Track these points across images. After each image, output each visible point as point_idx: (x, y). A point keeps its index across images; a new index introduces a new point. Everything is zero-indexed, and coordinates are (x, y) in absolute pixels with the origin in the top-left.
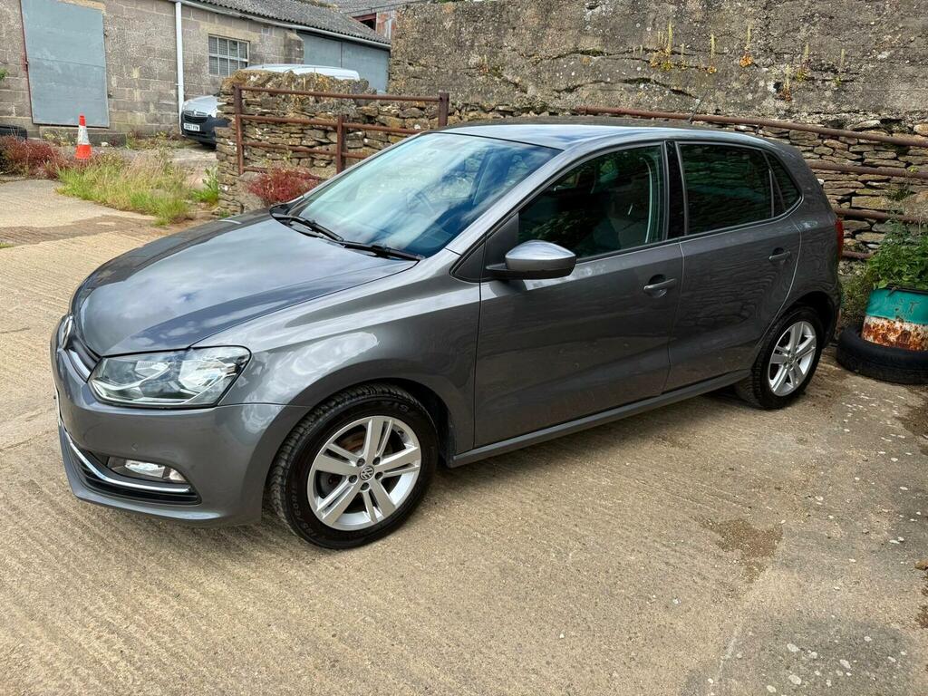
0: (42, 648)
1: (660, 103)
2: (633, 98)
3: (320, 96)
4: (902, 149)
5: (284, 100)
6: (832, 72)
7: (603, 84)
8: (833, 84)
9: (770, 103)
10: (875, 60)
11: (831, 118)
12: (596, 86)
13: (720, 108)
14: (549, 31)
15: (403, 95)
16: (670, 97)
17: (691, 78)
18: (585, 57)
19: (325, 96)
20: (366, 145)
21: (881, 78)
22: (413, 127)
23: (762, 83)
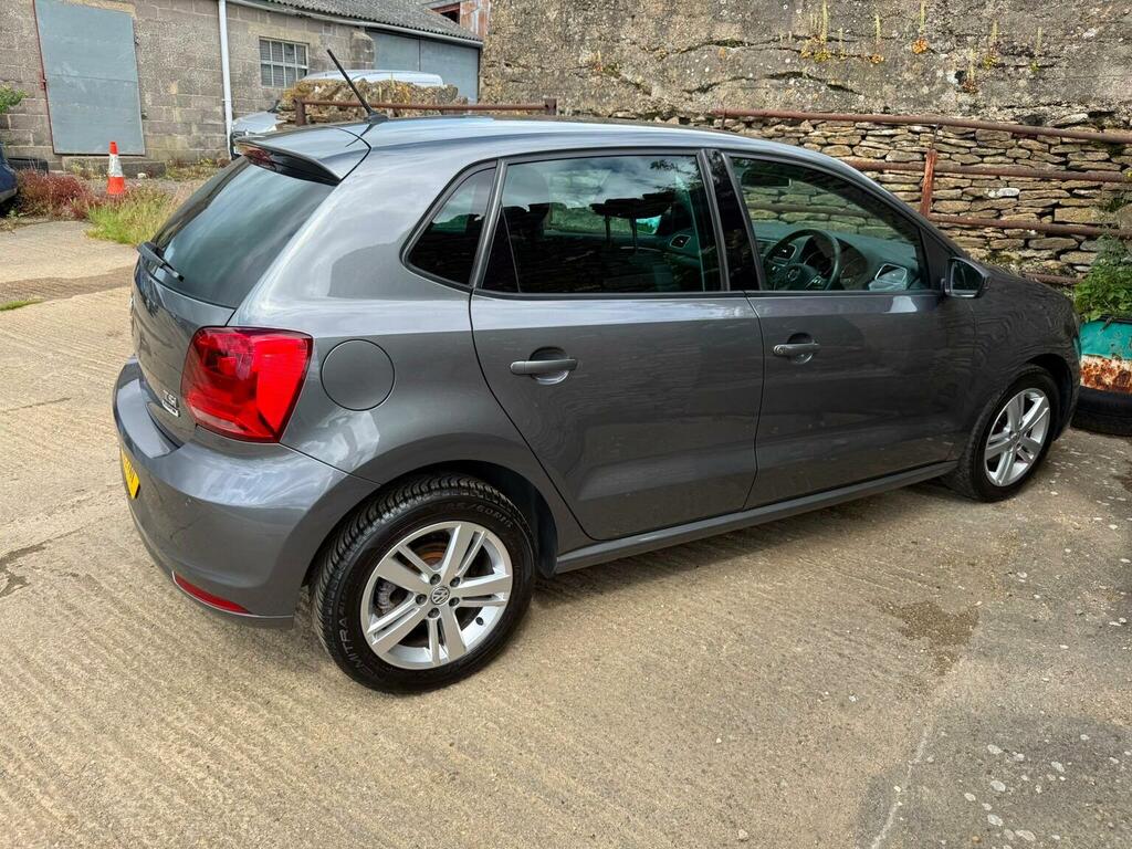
0: (117, 764)
1: (814, 102)
2: (782, 96)
3: (399, 108)
4: (1116, 148)
5: (356, 114)
6: (1026, 55)
7: (744, 81)
8: (1029, 71)
9: (951, 97)
10: (1079, 39)
11: (1027, 113)
12: (735, 84)
13: (889, 105)
14: (675, 18)
15: (500, 103)
16: (827, 94)
17: (852, 70)
18: (721, 48)
19: (406, 108)
21: (1088, 62)
23: (940, 73)
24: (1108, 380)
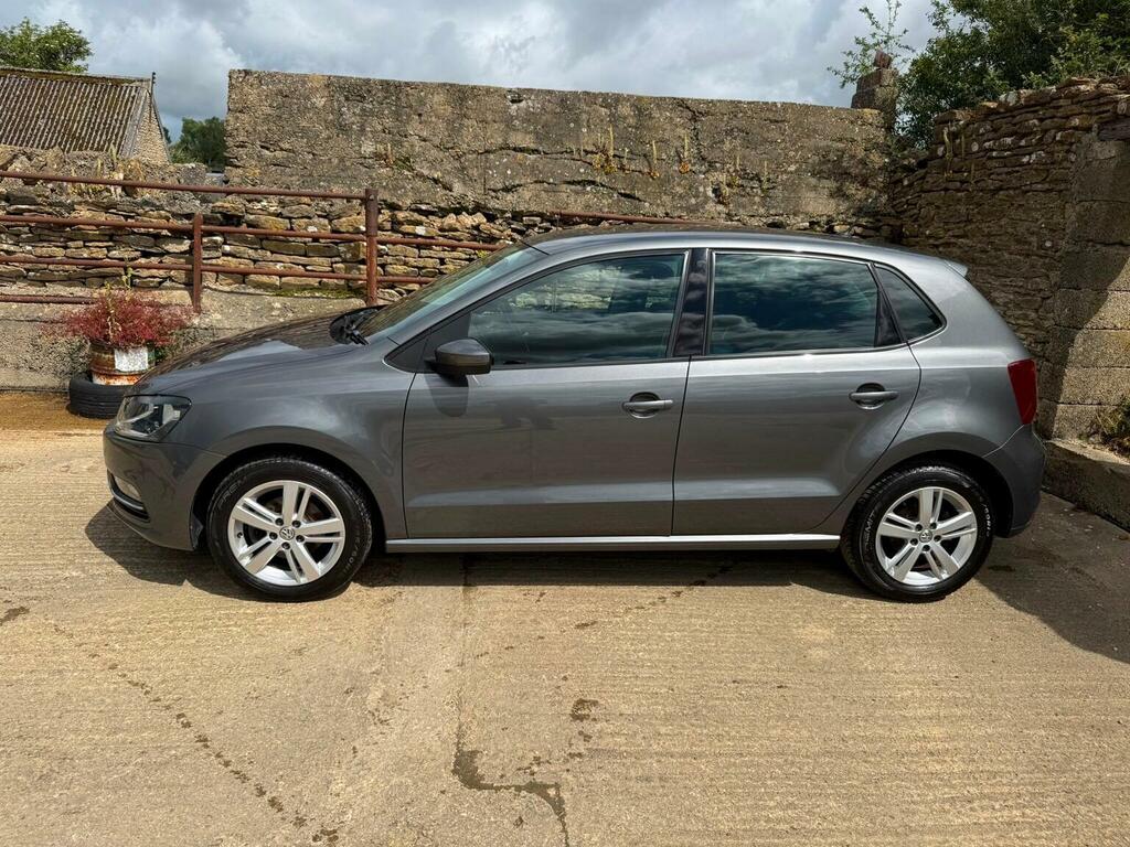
1: (609, 206)
2: (582, 200)
6: (757, 180)
7: (545, 185)
8: (760, 191)
9: (712, 207)
10: (785, 171)
12: (538, 186)
13: (668, 211)
14: (466, 122)
16: (619, 200)
17: (636, 182)
18: (519, 154)
22: (306, 229)
23: (701, 189)
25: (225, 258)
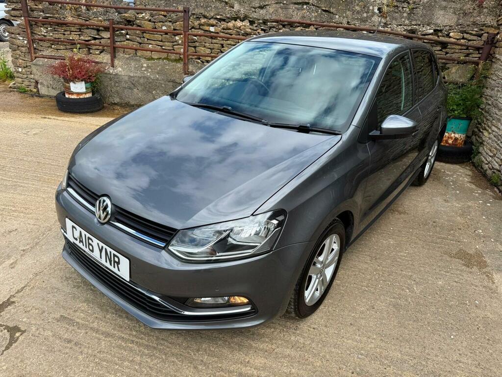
1: (316, 17)
2: (300, 13)
3: (90, 6)
4: (444, 45)
5: (61, 8)
6: (407, 3)
7: (282, 5)
8: (408, 10)
9: (376, 19)
11: (410, 28)
12: (278, 6)
13: (349, 21)
15: (148, 7)
16: (322, 14)
17: (333, 3)
19: (94, 6)
20: (128, 40)
21: (430, 7)
22: (161, 28)
23: (371, 8)
24: (450, 141)
25: (127, 41)
